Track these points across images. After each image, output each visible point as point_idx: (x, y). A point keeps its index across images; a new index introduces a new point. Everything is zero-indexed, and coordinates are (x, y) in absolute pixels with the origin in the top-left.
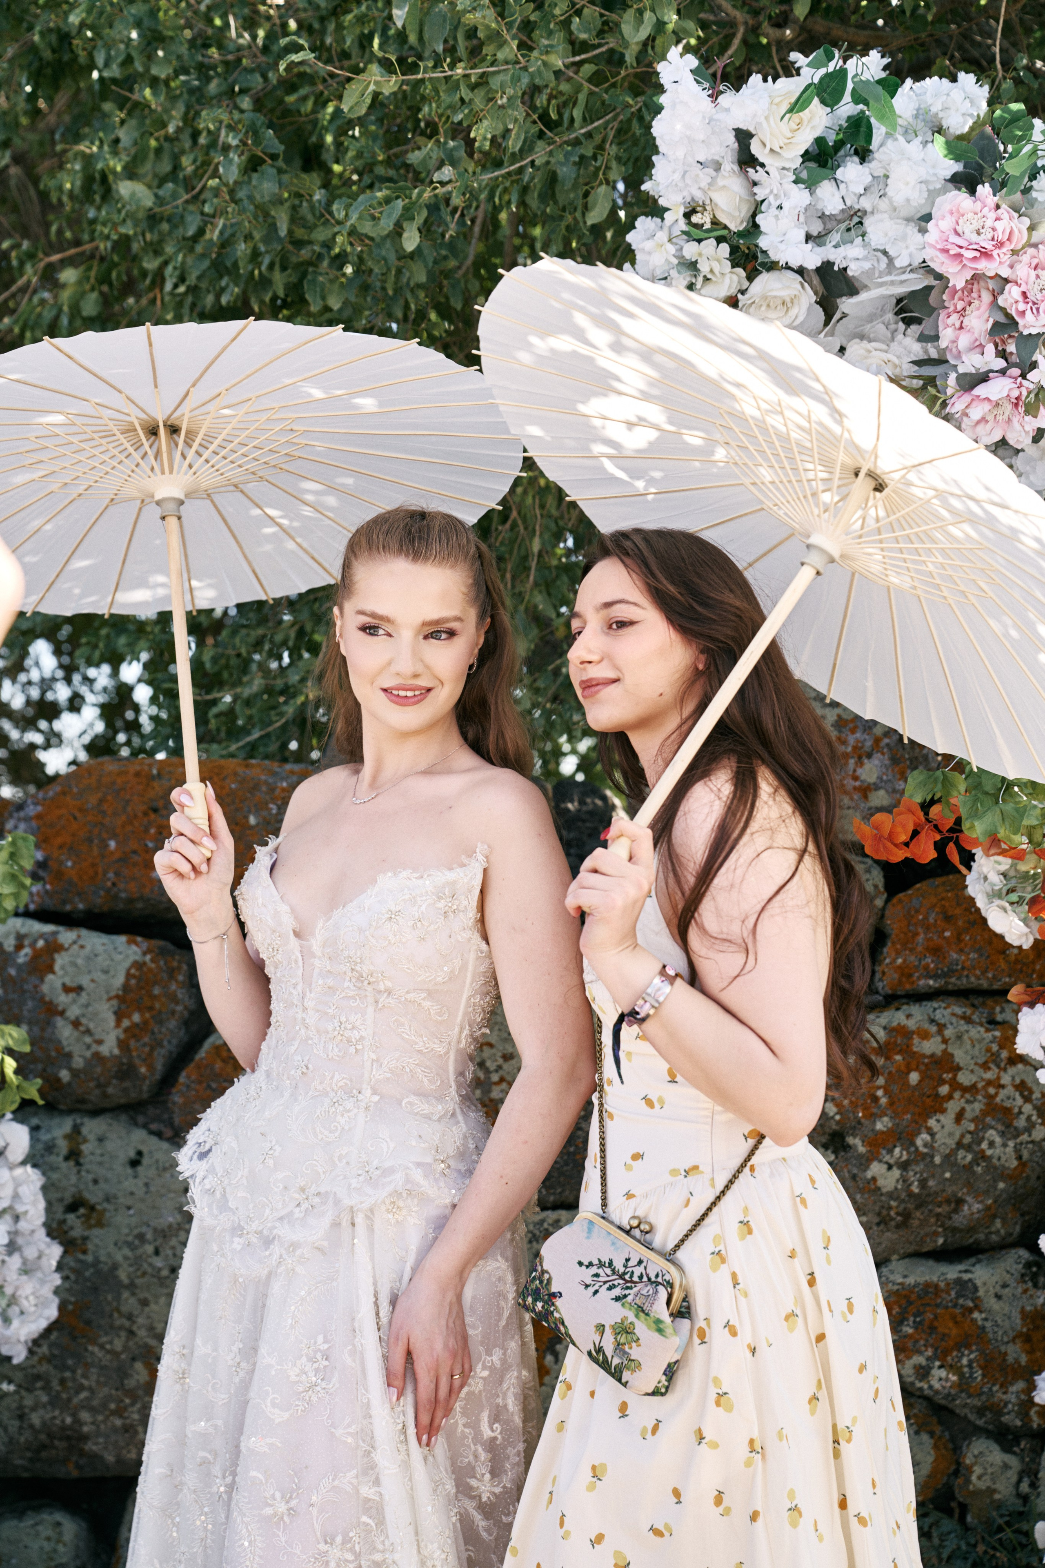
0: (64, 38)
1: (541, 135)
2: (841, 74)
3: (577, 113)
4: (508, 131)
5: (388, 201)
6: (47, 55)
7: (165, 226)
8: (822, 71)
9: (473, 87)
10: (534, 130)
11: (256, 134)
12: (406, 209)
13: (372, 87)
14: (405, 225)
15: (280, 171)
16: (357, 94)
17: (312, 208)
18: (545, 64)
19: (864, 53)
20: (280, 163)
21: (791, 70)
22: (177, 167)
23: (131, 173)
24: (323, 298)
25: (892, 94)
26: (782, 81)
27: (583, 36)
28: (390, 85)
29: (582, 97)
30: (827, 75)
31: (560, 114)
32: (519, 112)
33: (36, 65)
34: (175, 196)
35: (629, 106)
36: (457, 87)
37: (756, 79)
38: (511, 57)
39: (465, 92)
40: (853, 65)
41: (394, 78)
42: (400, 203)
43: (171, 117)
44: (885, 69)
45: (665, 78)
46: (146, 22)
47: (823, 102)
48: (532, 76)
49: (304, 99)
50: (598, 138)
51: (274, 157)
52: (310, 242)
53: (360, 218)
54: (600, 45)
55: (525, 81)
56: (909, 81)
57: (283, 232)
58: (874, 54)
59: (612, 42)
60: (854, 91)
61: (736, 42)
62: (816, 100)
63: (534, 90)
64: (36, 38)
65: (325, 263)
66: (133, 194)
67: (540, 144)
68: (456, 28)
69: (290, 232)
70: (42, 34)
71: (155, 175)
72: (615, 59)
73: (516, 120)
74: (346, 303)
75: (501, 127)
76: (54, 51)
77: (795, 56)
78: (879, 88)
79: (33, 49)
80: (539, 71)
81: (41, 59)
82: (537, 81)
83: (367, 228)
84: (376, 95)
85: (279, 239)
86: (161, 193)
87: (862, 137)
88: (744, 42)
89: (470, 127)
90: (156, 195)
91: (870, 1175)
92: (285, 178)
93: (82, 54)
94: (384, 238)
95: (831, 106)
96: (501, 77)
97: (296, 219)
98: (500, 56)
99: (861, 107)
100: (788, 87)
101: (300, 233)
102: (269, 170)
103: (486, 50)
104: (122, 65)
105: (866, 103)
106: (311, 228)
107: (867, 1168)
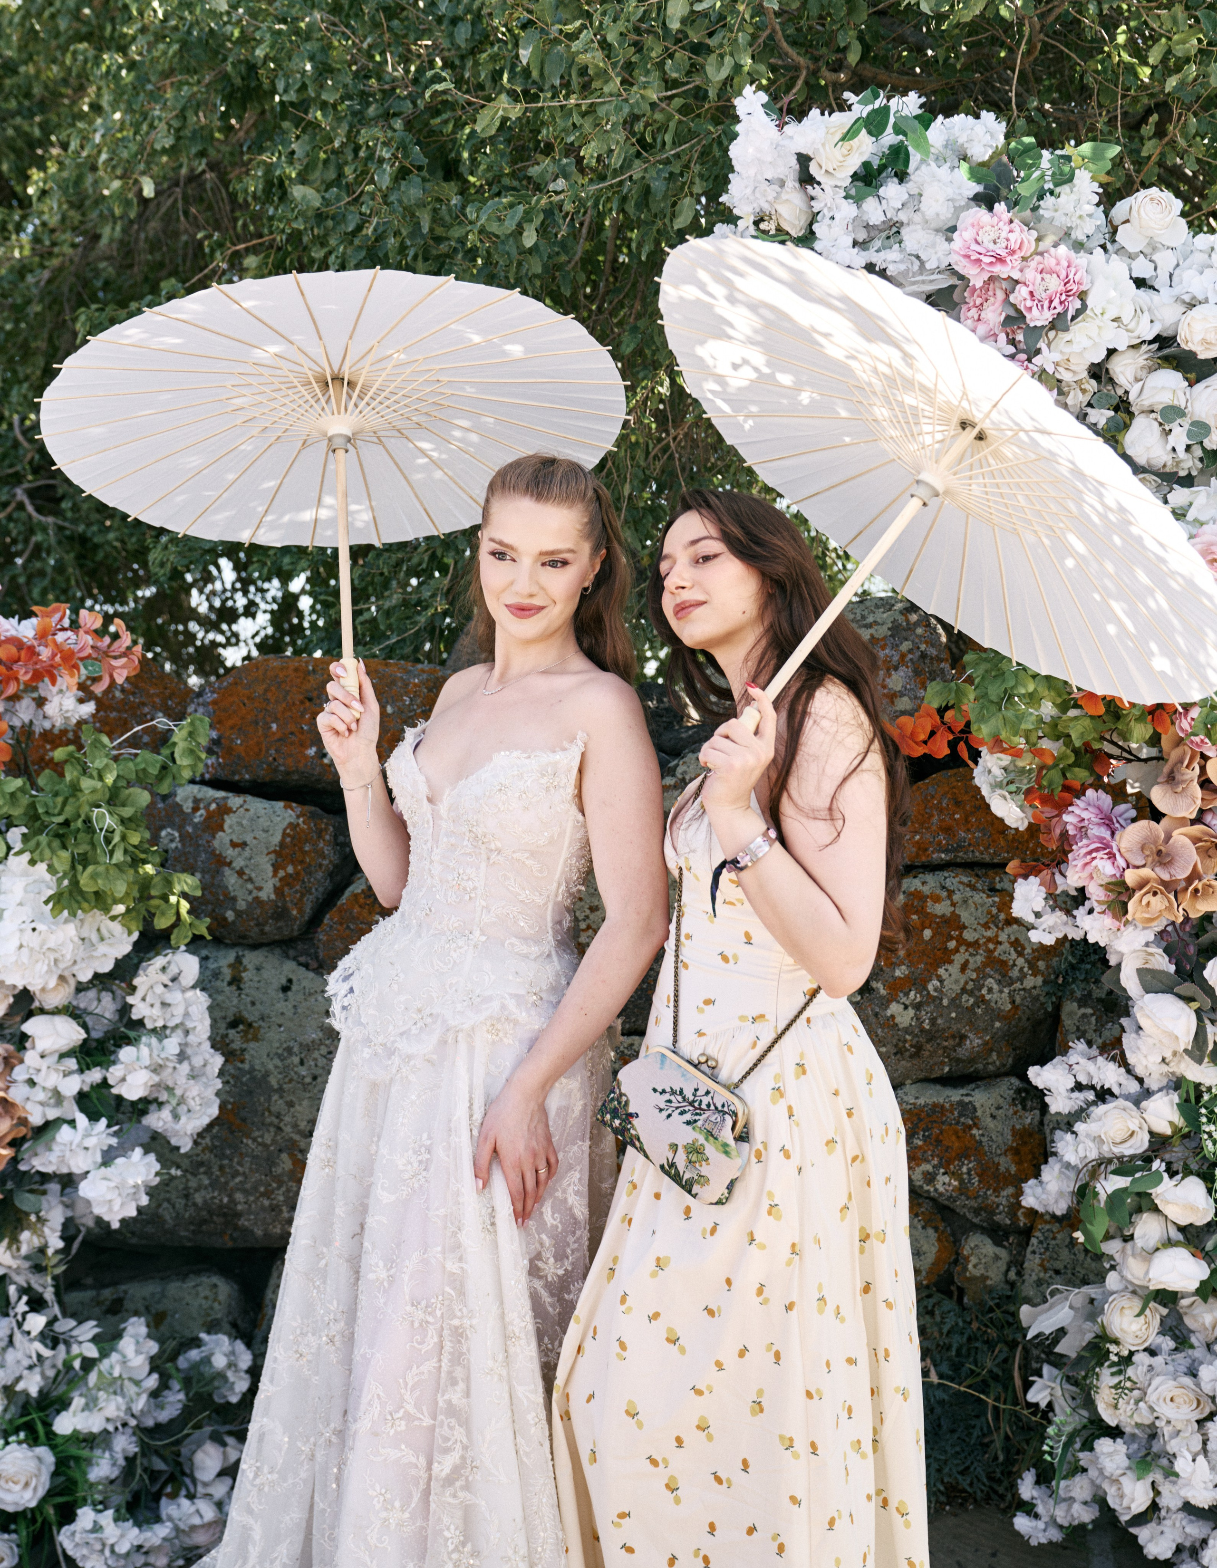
0: (252, 68)
1: (638, 155)
2: (886, 110)
3: (668, 138)
4: (611, 151)
5: (512, 206)
6: (238, 81)
7: (330, 223)
8: (870, 108)
9: (583, 115)
10: (633, 150)
11: (405, 148)
12: (526, 213)
13: (501, 113)
14: (525, 226)
15: (424, 180)
16: (488, 118)
17: (450, 210)
18: (642, 97)
19: (904, 94)
20: (424, 173)
21: (844, 107)
22: (341, 175)
23: (303, 179)
25: (927, 127)
26: (837, 115)
27: (675, 75)
28: (516, 111)
29: (672, 125)
30: (874, 111)
31: (654, 139)
32: (621, 136)
33: (228, 89)
34: (338, 199)
35: (710, 133)
36: (570, 114)
37: (815, 112)
38: (615, 91)
39: (576, 119)
40: (895, 103)
41: (519, 106)
42: (521, 208)
43: (337, 135)
44: (921, 107)
45: (741, 111)
46: (319, 57)
47: (870, 133)
48: (632, 106)
49: (446, 122)
50: (685, 159)
51: (420, 168)
52: (448, 239)
53: (488, 219)
54: (688, 83)
55: (626, 110)
56: (940, 118)
57: (425, 230)
58: (913, 95)
59: (698, 81)
60: (895, 124)
61: (800, 83)
62: (864, 131)
63: (634, 118)
64: (229, 68)
65: (460, 256)
66: (304, 197)
67: (637, 162)
68: (570, 66)
69: (431, 230)
70: (234, 65)
71: (323, 181)
72: (700, 94)
73: (618, 143)
75: (605, 148)
76: (243, 79)
77: (849, 96)
78: (916, 122)
79: (226, 77)
80: (638, 103)
81: (233, 85)
82: (636, 111)
83: (494, 227)
84: (504, 119)
85: (423, 235)
86: (327, 196)
87: (901, 162)
88: (806, 83)
89: (580, 147)
90: (323, 198)
91: (889, 1013)
92: (428, 185)
93: (266, 81)
94: (508, 236)
95: (877, 136)
96: (606, 107)
97: (436, 219)
98: (606, 89)
99: (901, 137)
100: (841, 120)
101: (439, 231)
102: (415, 178)
103: (595, 85)
104: (299, 91)
105: (905, 134)
106: (448, 227)
107: (887, 1007)
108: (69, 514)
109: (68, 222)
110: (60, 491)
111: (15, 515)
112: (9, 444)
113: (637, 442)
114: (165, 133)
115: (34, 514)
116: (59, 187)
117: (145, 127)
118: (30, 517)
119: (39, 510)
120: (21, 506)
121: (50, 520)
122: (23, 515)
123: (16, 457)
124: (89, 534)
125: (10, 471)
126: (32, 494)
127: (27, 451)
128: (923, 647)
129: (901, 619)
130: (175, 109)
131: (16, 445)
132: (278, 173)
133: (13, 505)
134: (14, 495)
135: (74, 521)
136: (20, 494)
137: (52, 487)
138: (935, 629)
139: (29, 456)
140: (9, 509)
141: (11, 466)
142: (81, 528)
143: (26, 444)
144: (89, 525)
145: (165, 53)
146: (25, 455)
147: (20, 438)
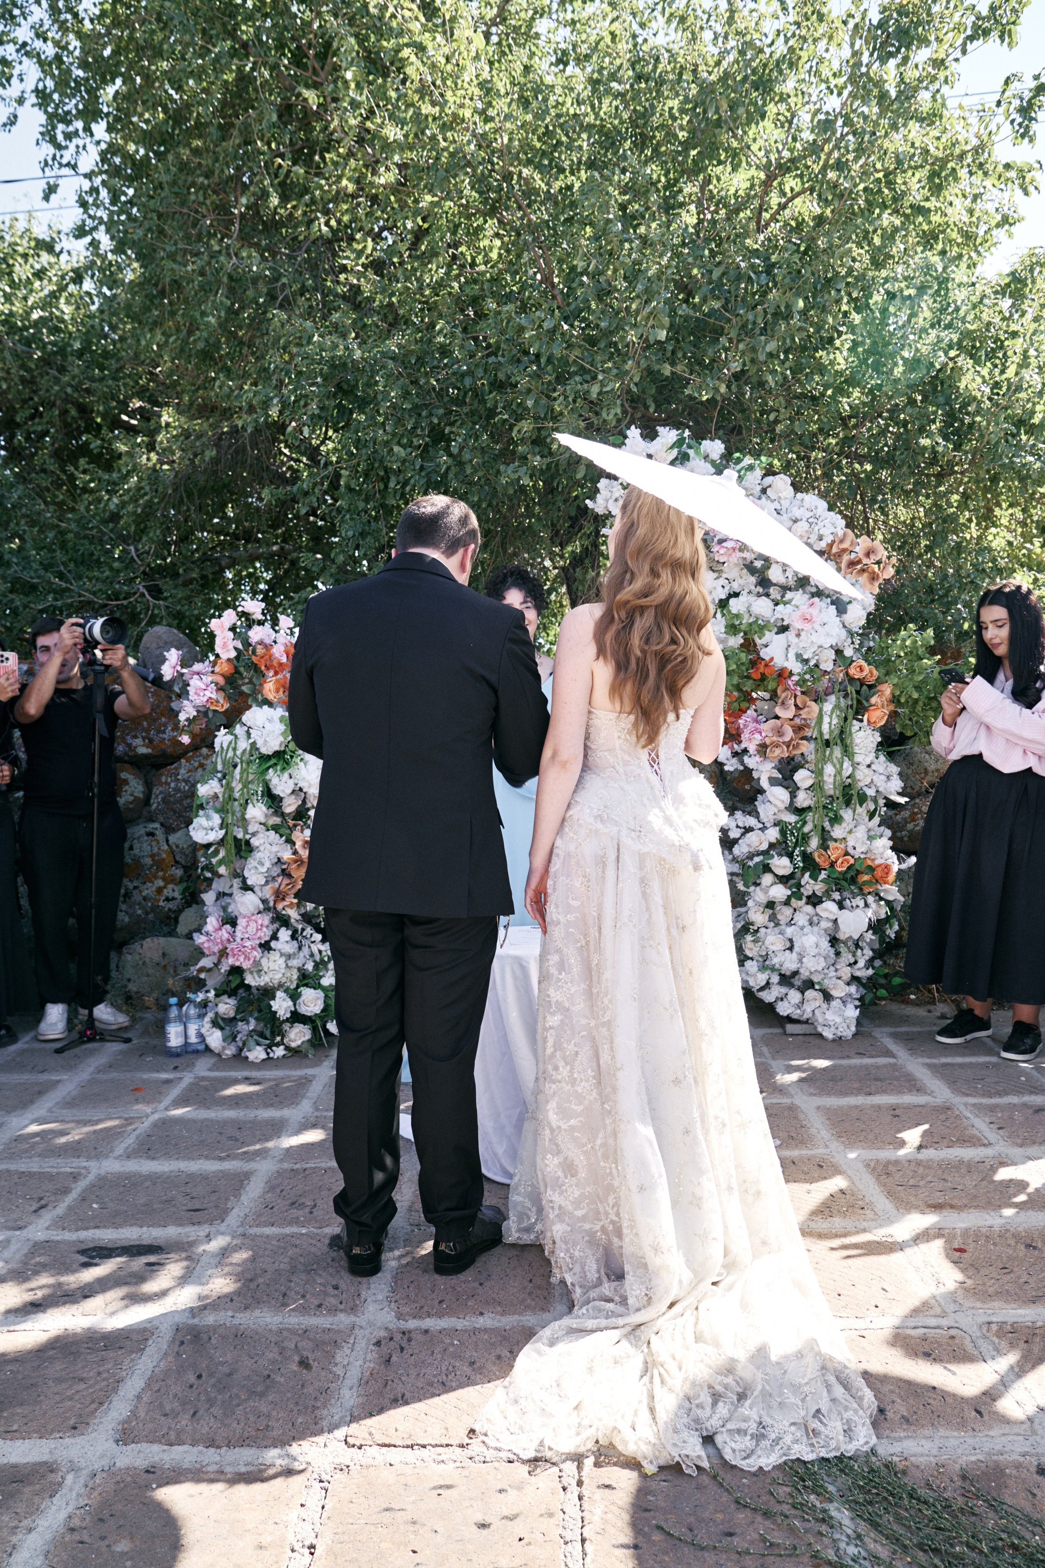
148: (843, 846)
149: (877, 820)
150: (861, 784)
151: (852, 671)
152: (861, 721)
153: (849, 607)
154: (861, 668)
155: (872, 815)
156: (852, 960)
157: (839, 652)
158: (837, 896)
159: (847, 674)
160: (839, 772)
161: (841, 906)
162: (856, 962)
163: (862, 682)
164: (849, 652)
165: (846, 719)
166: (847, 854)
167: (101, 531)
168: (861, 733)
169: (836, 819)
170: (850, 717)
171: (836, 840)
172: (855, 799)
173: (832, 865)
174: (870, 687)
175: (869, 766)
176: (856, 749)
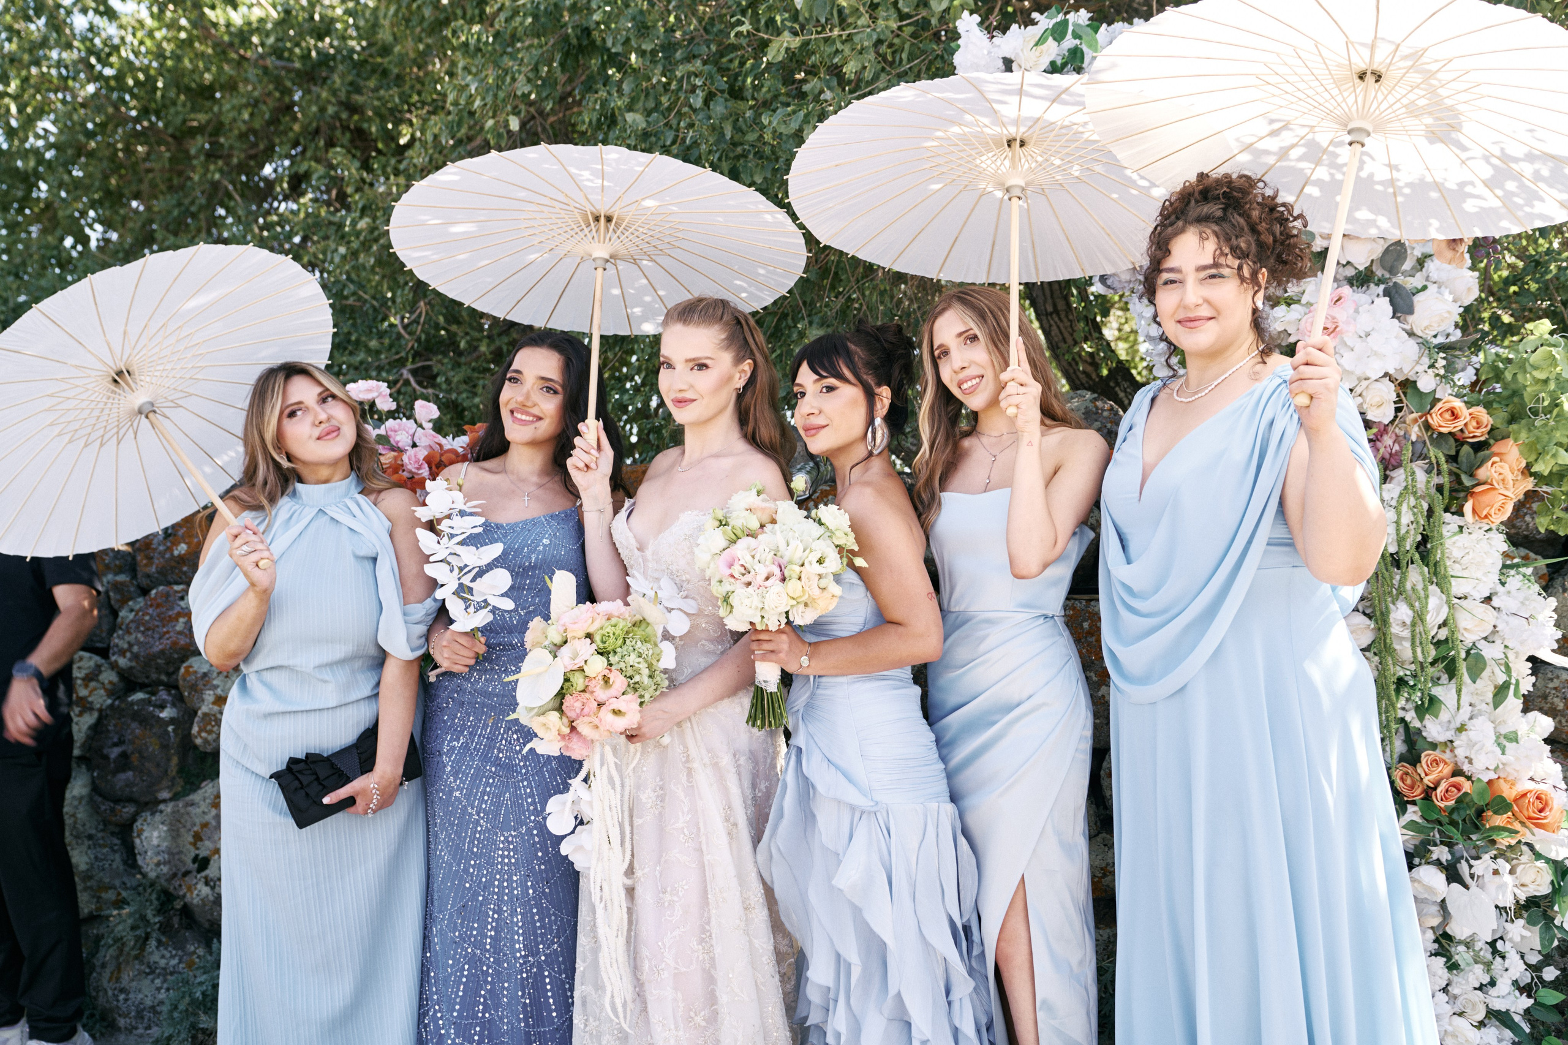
0: (587, 31)
1: (883, 69)
2: (1065, 23)
3: (904, 56)
4: (865, 68)
5: (794, 112)
6: (574, 41)
7: (653, 139)
8: (1054, 21)
9: (843, 43)
10: (879, 67)
11: (712, 77)
12: (806, 116)
13: (785, 45)
14: (805, 126)
15: (726, 100)
16: (776, 50)
17: (745, 121)
18: (887, 27)
19: (1077, 11)
20: (726, 95)
21: (1033, 23)
22: (658, 104)
23: (630, 108)
24: (752, 176)
25: (1096, 32)
26: (1030, 28)
27: (906, 10)
28: (796, 42)
29: (907, 46)
30: (1057, 24)
31: (894, 58)
32: (872, 56)
33: (566, 48)
34: (657, 122)
35: (935, 50)
36: (834, 42)
37: (1014, 27)
38: (865, 23)
39: (839, 46)
40: (1071, 17)
41: (798, 39)
42: (802, 114)
43: (654, 74)
44: (1089, 19)
45: (961, 29)
46: (638, 18)
47: (1055, 39)
48: (878, 34)
49: (731, 61)
50: (916, 70)
51: (722, 92)
52: (742, 144)
53: (778, 123)
54: (917, 15)
55: (875, 37)
56: (1104, 25)
57: (728, 137)
58: (1083, 11)
59: (924, 13)
60: (1073, 31)
61: (997, 10)
62: (1050, 38)
63: (879, 42)
64: (570, 31)
65: (751, 156)
66: (634, 120)
67: (883, 75)
68: (832, 9)
69: (732, 138)
70: (573, 28)
71: (645, 109)
72: (925, 24)
73: (870, 61)
74: (765, 178)
75: (860, 66)
76: (578, 39)
77: (1035, 15)
78: (1089, 29)
79: (566, 38)
80: (883, 31)
81: (570, 44)
82: (882, 37)
83: (782, 129)
84: (787, 49)
85: (725, 142)
86: (650, 119)
87: (1078, 60)
88: (1001, 9)
89: (842, 66)
90: (647, 121)
91: (1100, 694)
92: (729, 104)
93: (599, 39)
94: (789, 137)
95: (1059, 43)
96: (860, 35)
97: (737, 129)
98: (859, 23)
99: (1078, 42)
100: (1034, 32)
101: (737, 138)
102: (719, 99)
103: (850, 20)
104: (624, 44)
105: (1080, 38)
106: (744, 134)
107: (1099, 690)
108: (444, 386)
109: (434, 162)
110: (435, 370)
111: (403, 390)
112: (394, 336)
113: (885, 290)
114: (525, 82)
115: (417, 387)
116: (447, 127)
117: (508, 79)
118: (414, 390)
119: (420, 383)
120: (407, 383)
121: (430, 391)
122: (409, 389)
123: (400, 346)
124: (460, 401)
125: (397, 357)
126: (414, 372)
127: (408, 341)
128: (1109, 425)
129: (1091, 405)
130: (530, 64)
131: (399, 336)
132: (612, 105)
133: (401, 382)
134: (402, 375)
135: (449, 391)
136: (406, 374)
137: (429, 367)
138: (1117, 411)
139: (410, 345)
140: (398, 385)
141: (397, 353)
142: (454, 396)
143: (407, 336)
144: (459, 393)
145: (521, 24)
146: (406, 344)
147: (402, 331)
148: (1447, 756)
149: (1513, 703)
150: (1469, 638)
151: (1435, 420)
152: (1460, 513)
153: (1418, 299)
154: (1454, 415)
155: (1500, 692)
156: (1486, 979)
157: (1406, 386)
158: (1441, 853)
159: (1427, 427)
160: (1419, 617)
161: (1453, 875)
162: (1493, 983)
163: (1458, 439)
164: (1426, 383)
165: (1430, 512)
166: (1457, 772)
167: (360, 299)
168: (1463, 539)
169: (1429, 706)
170: (1439, 509)
171: (1434, 746)
172: (1462, 667)
173: (1428, 793)
174: (1479, 447)
175: (1488, 600)
176: (1453, 569)
